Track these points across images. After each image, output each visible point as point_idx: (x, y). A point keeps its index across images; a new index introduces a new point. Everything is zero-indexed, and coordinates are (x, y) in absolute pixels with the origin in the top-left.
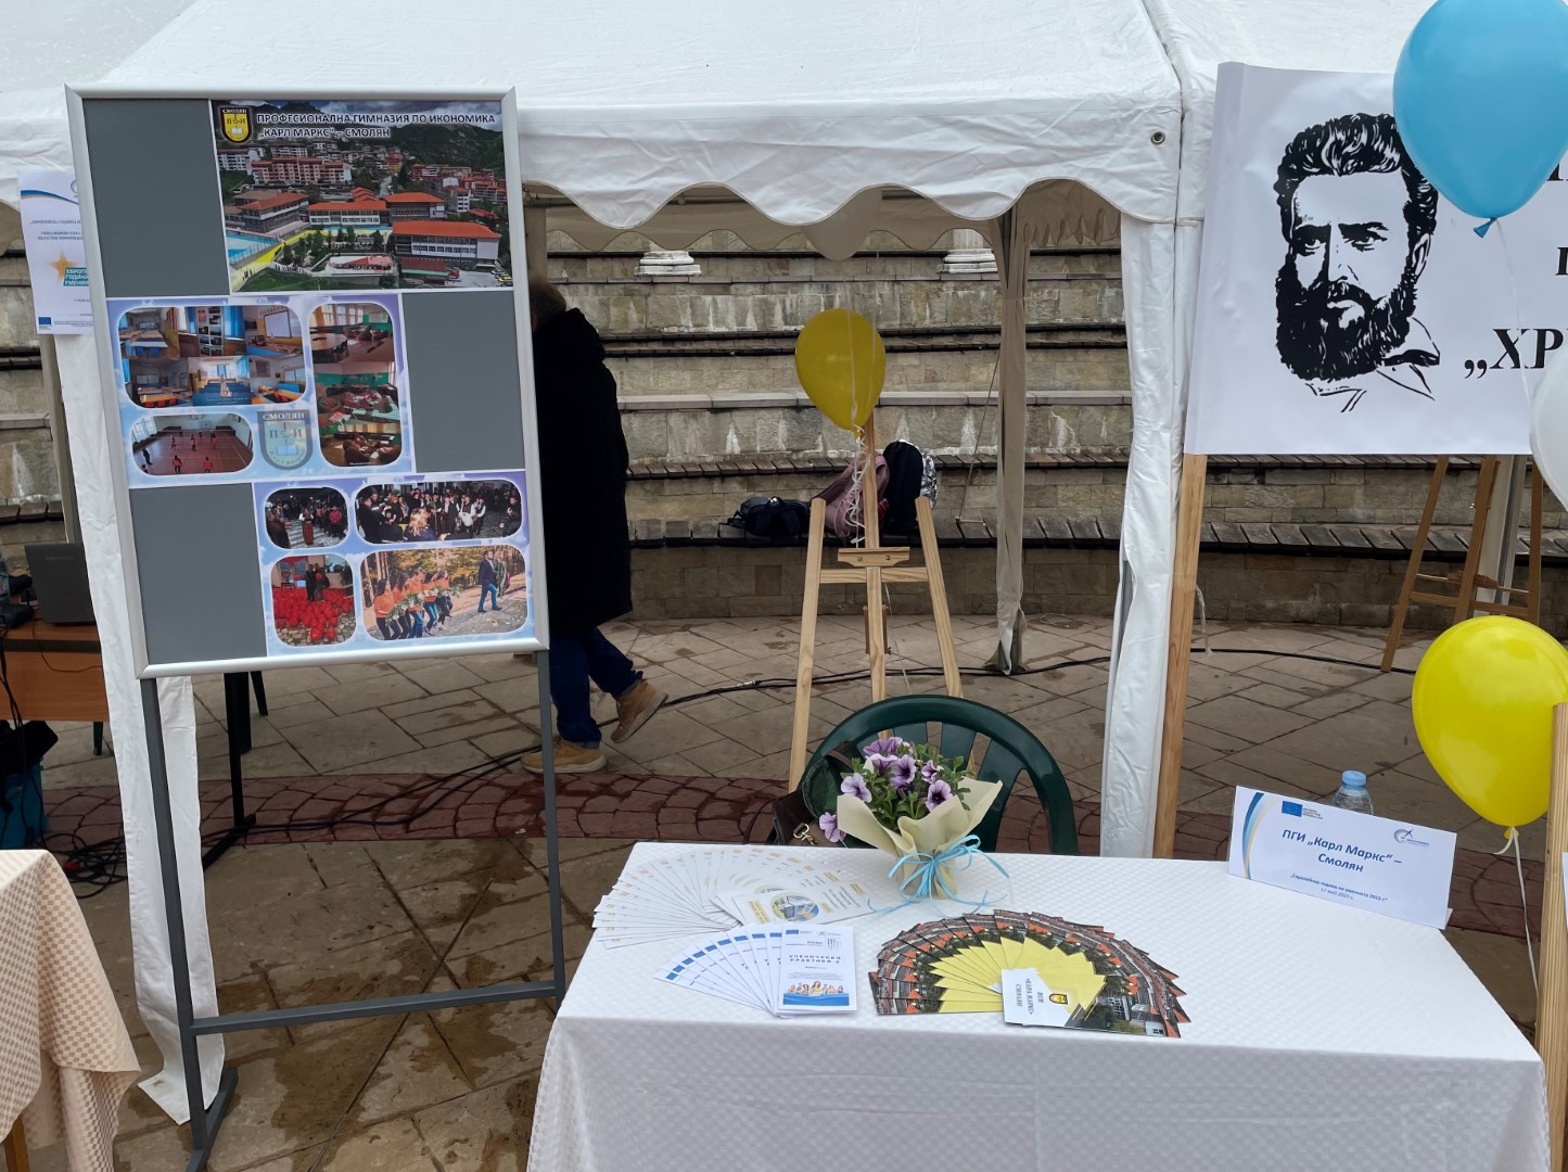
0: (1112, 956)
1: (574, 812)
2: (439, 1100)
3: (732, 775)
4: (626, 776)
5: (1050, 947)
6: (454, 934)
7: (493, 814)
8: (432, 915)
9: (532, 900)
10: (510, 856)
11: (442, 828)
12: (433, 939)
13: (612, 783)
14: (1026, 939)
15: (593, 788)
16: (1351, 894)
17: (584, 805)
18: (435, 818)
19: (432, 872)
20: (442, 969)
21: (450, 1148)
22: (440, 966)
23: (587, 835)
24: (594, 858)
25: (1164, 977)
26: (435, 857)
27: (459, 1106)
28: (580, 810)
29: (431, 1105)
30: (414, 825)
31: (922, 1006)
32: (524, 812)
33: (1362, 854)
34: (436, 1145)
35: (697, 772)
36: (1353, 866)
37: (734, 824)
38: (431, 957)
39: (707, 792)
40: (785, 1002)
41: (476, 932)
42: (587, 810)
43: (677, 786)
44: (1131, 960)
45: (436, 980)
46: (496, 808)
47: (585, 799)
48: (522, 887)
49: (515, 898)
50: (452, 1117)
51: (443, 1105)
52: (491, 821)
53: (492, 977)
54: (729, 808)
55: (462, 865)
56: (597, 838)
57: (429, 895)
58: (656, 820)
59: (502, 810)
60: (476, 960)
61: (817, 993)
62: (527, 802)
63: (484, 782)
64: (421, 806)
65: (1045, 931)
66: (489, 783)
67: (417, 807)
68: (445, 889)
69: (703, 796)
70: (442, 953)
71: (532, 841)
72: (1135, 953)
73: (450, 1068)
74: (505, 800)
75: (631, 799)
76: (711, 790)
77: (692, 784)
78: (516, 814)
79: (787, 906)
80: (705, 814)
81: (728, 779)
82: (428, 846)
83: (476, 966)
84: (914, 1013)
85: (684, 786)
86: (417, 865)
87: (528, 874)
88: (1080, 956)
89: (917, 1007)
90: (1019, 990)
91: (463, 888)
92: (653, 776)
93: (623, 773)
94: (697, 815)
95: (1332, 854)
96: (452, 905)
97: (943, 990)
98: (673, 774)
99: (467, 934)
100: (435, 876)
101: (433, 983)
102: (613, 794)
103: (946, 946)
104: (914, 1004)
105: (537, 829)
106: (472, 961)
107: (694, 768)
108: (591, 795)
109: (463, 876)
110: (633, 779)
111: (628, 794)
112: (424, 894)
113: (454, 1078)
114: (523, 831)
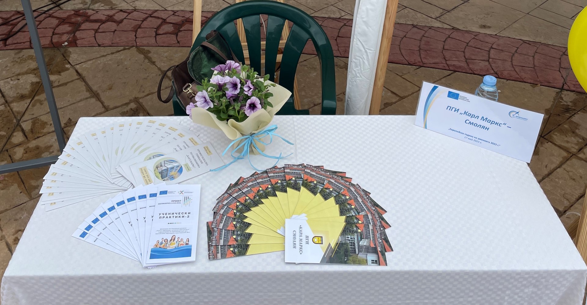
0: (350, 199)
1: (93, 32)
2: (12, 207)
3: (176, 9)
4: (121, 11)
5: (315, 193)
6: (26, 106)
7: (51, 34)
8: (15, 95)
9: (68, 85)
10: (59, 58)
11: (24, 43)
12: (14, 110)
13: (114, 15)
14: (302, 188)
15: (104, 18)
16: (480, 141)
17: (99, 28)
18: (20, 37)
19: (17, 69)
20: (18, 127)
21: (16, 236)
22: (17, 125)
23: (99, 46)
24: (102, 58)
25: (378, 214)
26: (19, 60)
27: (22, 209)
28: (96, 31)
29: (7, 210)
30: (9, 41)
31: (236, 250)
32: (68, 33)
33: (489, 121)
34: (8, 234)
35: (158, 8)
36: (483, 127)
37: (174, 37)
38: (12, 120)
39: (162, 19)
40: (152, 257)
41: (38, 104)
42: (100, 31)
43: (147, 15)
44: (360, 200)
45: (15, 134)
46: (53, 30)
47: (100, 24)
48: (65, 76)
49: (60, 83)
50: (18, 217)
51: (14, 209)
52: (50, 38)
53: (45, 130)
54: (172, 28)
55: (33, 65)
56: (104, 47)
57: (14, 83)
58: (135, 36)
59: (56, 31)
60: (37, 121)
61: (172, 247)
62: (69, 26)
63: (48, 15)
64: (14, 30)
65: (313, 179)
66: (50, 16)
67: (11, 31)
68: (23, 79)
69: (160, 21)
70: (19, 118)
71: (71, 49)
72: (363, 193)
73: (19, 186)
74: (58, 26)
75: (123, 23)
76: (164, 18)
77: (154, 15)
78: (63, 34)
79: (164, 168)
80: (160, 32)
81: (173, 11)
82: (16, 54)
83: (37, 124)
84: (231, 257)
85: (150, 16)
86: (9, 65)
87: (67, 69)
88: (332, 200)
89: (234, 252)
90: (295, 235)
91: (33, 78)
92: (135, 10)
93: (120, 9)
94: (156, 32)
95: (473, 120)
96: (26, 89)
97: (250, 235)
98: (145, 9)
99: (33, 106)
100: (18, 72)
101: (13, 136)
102: (115, 21)
103: (255, 197)
104: (232, 249)
105: (73, 43)
106: (35, 121)
107: (156, 5)
108: (103, 22)
109: (34, 71)
110: (125, 12)
111: (121, 21)
112: (11, 82)
113: (21, 192)
114: (66, 43)
